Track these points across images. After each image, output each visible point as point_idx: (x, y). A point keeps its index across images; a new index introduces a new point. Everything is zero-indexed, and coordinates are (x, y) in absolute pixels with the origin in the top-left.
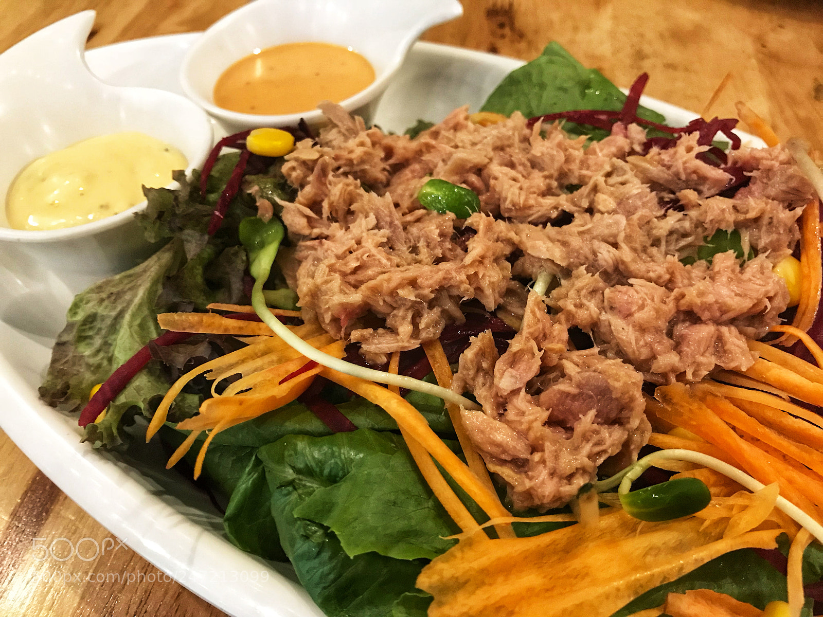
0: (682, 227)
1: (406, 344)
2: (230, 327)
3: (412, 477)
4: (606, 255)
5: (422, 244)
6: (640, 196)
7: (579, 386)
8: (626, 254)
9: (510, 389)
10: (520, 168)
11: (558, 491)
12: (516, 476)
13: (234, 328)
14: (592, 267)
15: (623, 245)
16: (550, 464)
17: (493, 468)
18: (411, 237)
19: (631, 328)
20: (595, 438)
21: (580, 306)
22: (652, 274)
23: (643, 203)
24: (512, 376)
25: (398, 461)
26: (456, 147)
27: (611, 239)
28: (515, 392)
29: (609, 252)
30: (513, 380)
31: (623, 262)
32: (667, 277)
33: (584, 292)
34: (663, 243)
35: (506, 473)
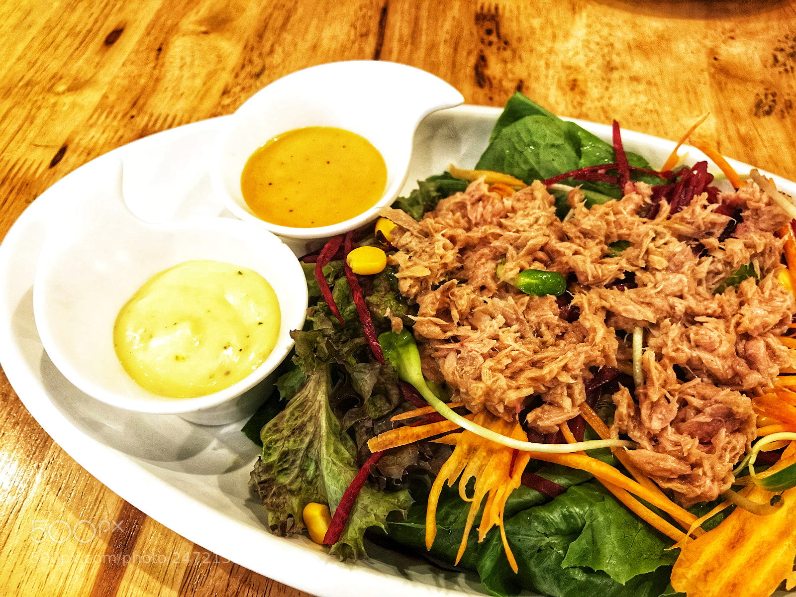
0: (716, 268)
1: (572, 414)
2: (421, 434)
3: (622, 511)
4: (680, 307)
5: (543, 328)
6: (682, 252)
7: (711, 415)
8: (691, 302)
9: (660, 428)
10: (578, 241)
11: (720, 490)
12: (684, 487)
13: (423, 433)
14: (674, 318)
15: (688, 296)
16: (709, 473)
17: (666, 485)
18: (532, 324)
19: (717, 358)
20: (730, 447)
21: (677, 350)
22: (710, 311)
23: (685, 256)
24: (659, 419)
25: (609, 504)
26: (518, 231)
27: (679, 294)
28: (664, 429)
29: (681, 303)
30: (660, 421)
31: (690, 308)
32: (720, 310)
33: (677, 340)
34: (704, 282)
35: (676, 486)
